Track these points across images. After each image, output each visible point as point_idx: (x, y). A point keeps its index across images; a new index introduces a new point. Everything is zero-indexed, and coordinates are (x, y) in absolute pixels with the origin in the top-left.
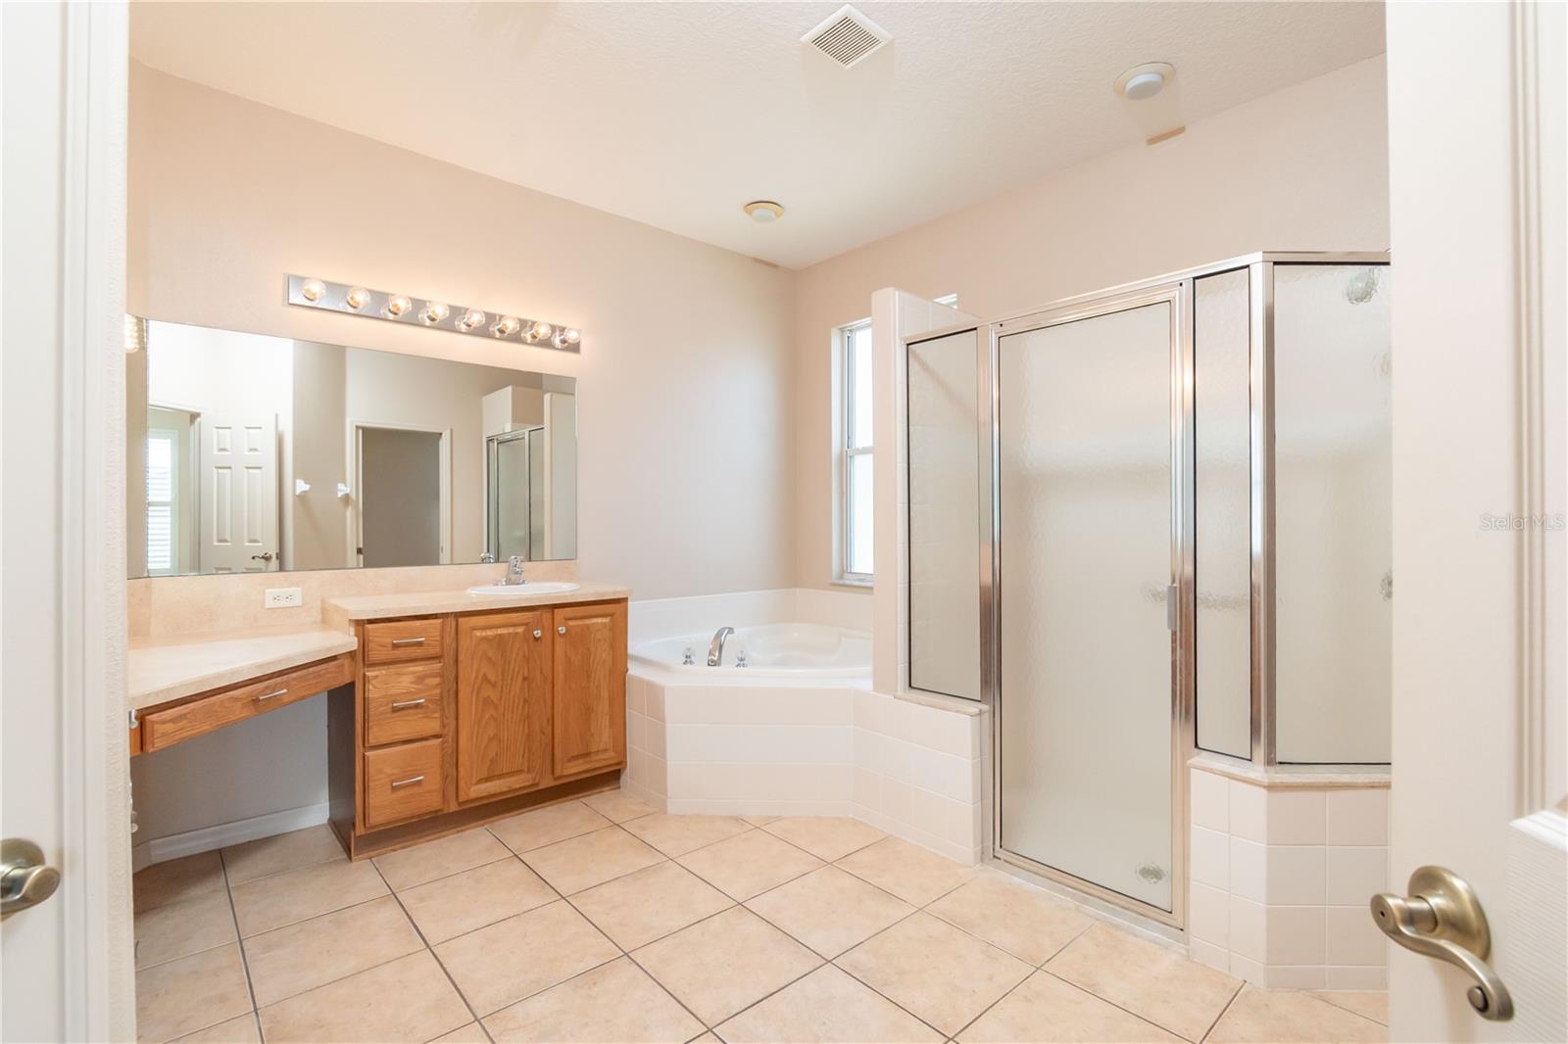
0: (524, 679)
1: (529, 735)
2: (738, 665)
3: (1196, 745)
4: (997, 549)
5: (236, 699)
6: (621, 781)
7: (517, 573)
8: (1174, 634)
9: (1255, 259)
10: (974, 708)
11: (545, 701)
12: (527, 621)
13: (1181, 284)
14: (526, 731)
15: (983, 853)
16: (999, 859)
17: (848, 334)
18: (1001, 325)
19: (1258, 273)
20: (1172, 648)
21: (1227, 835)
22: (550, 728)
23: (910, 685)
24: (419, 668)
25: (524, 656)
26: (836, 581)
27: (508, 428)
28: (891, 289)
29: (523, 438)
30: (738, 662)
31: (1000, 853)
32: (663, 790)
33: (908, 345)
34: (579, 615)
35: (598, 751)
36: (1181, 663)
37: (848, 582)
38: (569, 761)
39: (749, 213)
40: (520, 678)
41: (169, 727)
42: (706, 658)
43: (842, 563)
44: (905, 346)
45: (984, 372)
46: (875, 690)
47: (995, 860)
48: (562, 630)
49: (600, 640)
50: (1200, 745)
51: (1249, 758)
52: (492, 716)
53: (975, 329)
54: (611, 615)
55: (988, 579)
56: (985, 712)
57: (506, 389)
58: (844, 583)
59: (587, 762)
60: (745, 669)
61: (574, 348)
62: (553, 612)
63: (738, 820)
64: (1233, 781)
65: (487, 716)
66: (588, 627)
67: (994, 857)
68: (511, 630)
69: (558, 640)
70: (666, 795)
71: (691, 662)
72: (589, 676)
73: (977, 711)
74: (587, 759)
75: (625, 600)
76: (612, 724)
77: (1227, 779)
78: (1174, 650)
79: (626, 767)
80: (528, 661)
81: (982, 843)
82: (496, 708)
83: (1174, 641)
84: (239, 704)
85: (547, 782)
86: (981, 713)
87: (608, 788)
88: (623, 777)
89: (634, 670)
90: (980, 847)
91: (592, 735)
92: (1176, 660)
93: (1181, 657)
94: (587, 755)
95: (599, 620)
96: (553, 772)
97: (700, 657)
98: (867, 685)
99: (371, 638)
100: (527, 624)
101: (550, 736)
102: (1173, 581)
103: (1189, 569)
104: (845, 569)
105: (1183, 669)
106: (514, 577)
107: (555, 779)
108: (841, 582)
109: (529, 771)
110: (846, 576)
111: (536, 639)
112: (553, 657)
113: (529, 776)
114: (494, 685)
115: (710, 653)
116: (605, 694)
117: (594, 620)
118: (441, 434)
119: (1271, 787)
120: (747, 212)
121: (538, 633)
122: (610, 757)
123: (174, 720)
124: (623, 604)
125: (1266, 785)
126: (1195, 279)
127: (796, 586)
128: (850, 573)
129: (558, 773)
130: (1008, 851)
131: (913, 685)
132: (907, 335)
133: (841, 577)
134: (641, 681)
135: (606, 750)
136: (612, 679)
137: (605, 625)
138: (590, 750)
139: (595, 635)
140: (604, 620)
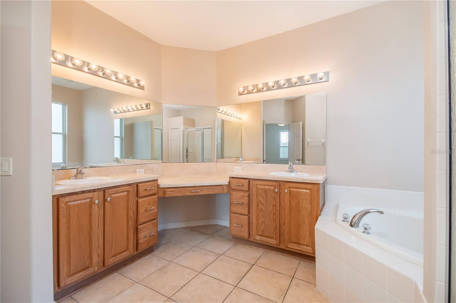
0: (274, 206)
1: (275, 226)
5: (188, 190)
7: (290, 168)
11: (282, 216)
12: (275, 185)
14: (275, 224)
22: (284, 227)
24: (242, 193)
25: (274, 197)
34: (295, 187)
35: (304, 244)
38: (291, 243)
40: (272, 206)
41: (170, 193)
48: (286, 191)
49: (304, 199)
52: (262, 215)
54: (310, 190)
62: (284, 184)
65: (261, 215)
66: (299, 192)
68: (269, 187)
69: (286, 194)
72: (299, 213)
74: (299, 246)
75: (318, 184)
82: (264, 212)
84: (188, 191)
85: (283, 247)
91: (301, 236)
95: (304, 191)
99: (231, 182)
100: (274, 186)
106: (289, 170)
109: (275, 240)
111: (276, 192)
112: (285, 201)
114: (263, 205)
117: (302, 190)
121: (276, 190)
122: (309, 249)
123: (171, 191)
135: (308, 246)
136: (310, 216)
137: (307, 193)
138: (300, 243)
139: (302, 196)
140: (307, 191)
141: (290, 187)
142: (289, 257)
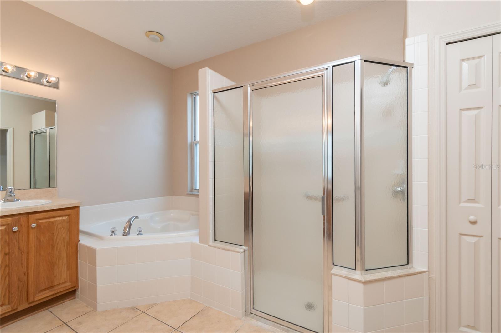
1: (9, 284)
2: (138, 234)
3: (333, 264)
4: (251, 178)
6: (76, 294)
7: (11, 196)
8: (324, 217)
9: (357, 59)
10: (241, 249)
11: (22, 264)
13: (327, 69)
14: (7, 282)
15: (246, 312)
16: (253, 314)
17: (194, 96)
18: (253, 85)
19: (359, 64)
20: (323, 222)
21: (347, 303)
22: (26, 277)
23: (215, 240)
25: (6, 242)
26: (189, 193)
27: (44, 127)
28: (207, 68)
29: (46, 132)
30: (138, 233)
31: (253, 311)
32: (95, 299)
33: (214, 93)
34: (47, 217)
35: (59, 284)
36: (327, 229)
37: (194, 193)
38: (39, 292)
39: (148, 36)
42: (122, 231)
43: (192, 186)
44: (213, 94)
45: (246, 117)
46: (200, 243)
47: (251, 314)
48: (34, 225)
49: (61, 228)
50: (335, 264)
51: (355, 269)
53: (242, 87)
54: (69, 215)
55: (247, 190)
56: (246, 250)
57: (43, 111)
58: (193, 193)
59: (51, 291)
60: (141, 236)
61: (56, 86)
62: (28, 216)
63: (134, 309)
64: (350, 281)
66: (52, 222)
67: (250, 313)
69: (31, 231)
70: (96, 302)
71: (115, 234)
72: (53, 247)
73: (242, 250)
74: (53, 289)
75: (79, 207)
76: (69, 268)
77: (347, 280)
78: (324, 224)
79: (78, 288)
80: (9, 244)
81: (245, 307)
83: (324, 220)
85: (25, 306)
86: (245, 251)
87: (68, 300)
88: (77, 293)
89: (83, 241)
90: (244, 309)
91: (55, 276)
92: (325, 228)
93: (327, 226)
94: (53, 287)
95: (61, 218)
96: (28, 300)
97: (120, 231)
98: (196, 240)
100: (8, 224)
101: (26, 282)
102: (324, 194)
103: (330, 187)
104: (193, 188)
105: (328, 232)
106: (9, 198)
107: (30, 303)
108: (191, 193)
109: (9, 304)
110: (194, 190)
111: (15, 232)
112: (28, 240)
113: (9, 306)
115: (125, 229)
116: (64, 255)
117: (57, 218)
118: (7, 130)
119: (365, 283)
120: (146, 35)
121: (15, 229)
122: (68, 285)
124: (76, 209)
125: (363, 282)
126: (333, 66)
127: (173, 195)
128: (195, 189)
129: (31, 299)
130: (256, 310)
131: (216, 240)
132: (214, 89)
133: (191, 191)
134: (85, 247)
135: (65, 282)
136: (68, 247)
137: (64, 220)
138: (53, 285)
139: (57, 226)
140: (64, 218)
141: (37, 220)
142: (12, 323)
